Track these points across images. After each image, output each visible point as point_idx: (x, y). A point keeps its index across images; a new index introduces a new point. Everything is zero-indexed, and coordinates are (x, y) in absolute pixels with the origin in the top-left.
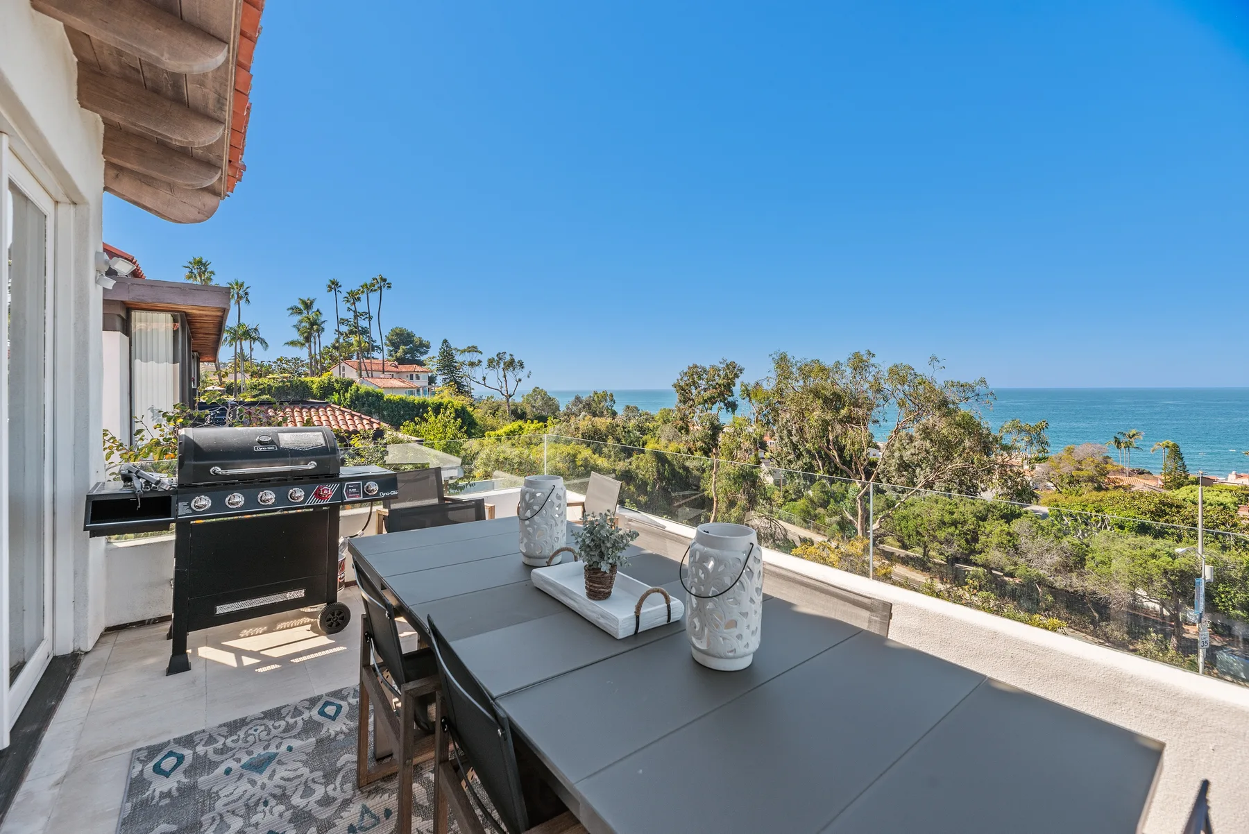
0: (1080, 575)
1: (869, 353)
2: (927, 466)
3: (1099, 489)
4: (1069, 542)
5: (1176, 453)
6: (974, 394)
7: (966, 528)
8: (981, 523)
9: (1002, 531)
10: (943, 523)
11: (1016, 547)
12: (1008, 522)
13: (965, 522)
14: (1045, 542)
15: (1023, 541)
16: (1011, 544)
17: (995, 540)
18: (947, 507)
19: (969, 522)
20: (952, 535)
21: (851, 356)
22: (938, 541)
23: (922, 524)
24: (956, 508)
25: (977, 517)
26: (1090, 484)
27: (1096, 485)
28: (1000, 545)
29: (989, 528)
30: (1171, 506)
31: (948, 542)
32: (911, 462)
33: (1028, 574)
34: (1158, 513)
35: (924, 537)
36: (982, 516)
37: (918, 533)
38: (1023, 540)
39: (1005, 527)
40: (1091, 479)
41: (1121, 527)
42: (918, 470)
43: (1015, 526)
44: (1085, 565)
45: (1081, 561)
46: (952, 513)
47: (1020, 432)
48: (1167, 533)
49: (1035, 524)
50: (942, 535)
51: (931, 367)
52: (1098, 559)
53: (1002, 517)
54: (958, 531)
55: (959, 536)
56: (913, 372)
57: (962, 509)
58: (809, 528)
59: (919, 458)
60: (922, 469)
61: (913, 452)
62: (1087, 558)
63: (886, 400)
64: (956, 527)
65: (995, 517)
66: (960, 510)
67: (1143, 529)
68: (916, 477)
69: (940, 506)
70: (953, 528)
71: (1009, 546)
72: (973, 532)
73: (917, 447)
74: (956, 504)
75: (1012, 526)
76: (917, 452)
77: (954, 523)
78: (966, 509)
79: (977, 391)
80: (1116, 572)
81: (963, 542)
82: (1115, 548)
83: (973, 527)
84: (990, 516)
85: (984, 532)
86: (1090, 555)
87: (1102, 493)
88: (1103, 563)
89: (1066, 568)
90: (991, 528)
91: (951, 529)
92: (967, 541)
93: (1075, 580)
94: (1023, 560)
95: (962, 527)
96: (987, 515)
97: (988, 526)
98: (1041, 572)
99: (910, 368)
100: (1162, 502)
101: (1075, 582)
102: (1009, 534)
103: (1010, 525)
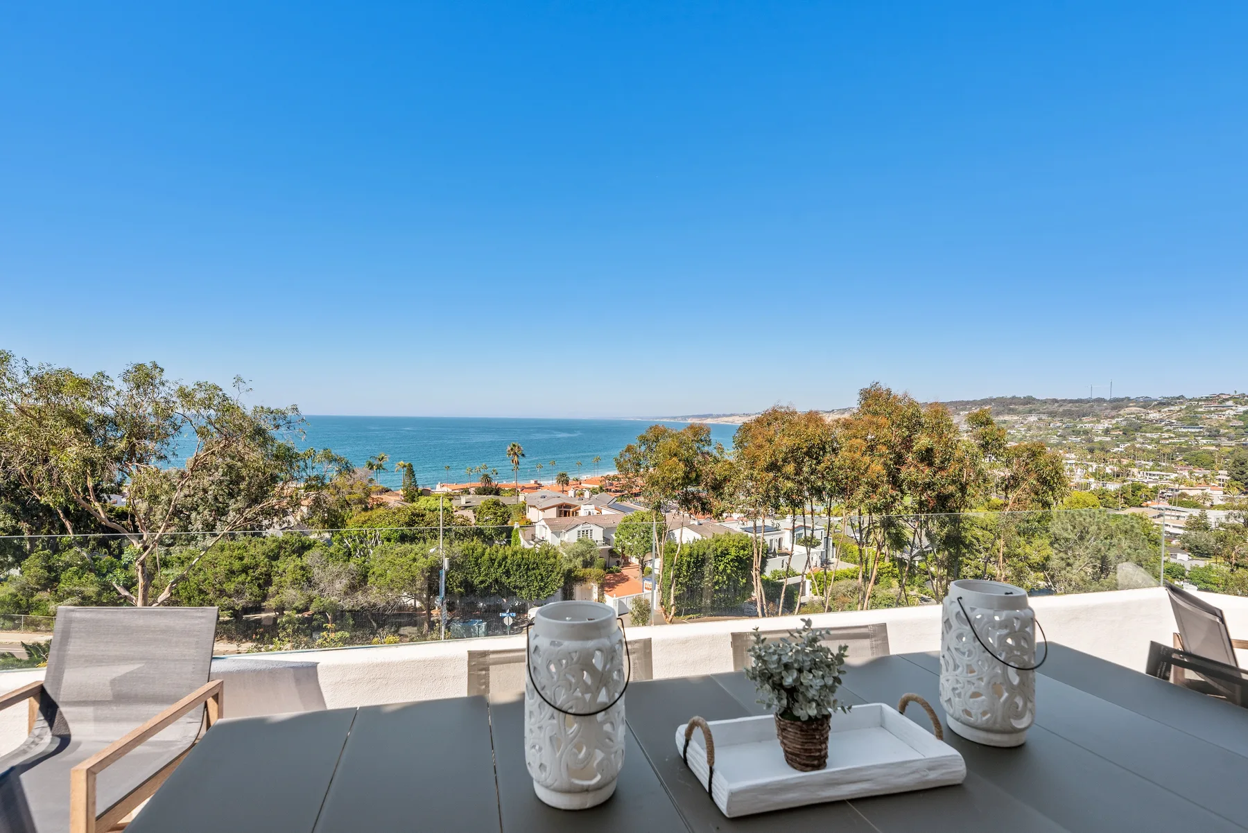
0: (365, 592)
1: (155, 366)
2: (205, 509)
3: (366, 509)
4: (355, 563)
5: (411, 472)
6: (285, 422)
7: (258, 572)
8: (274, 563)
9: (296, 566)
10: (231, 574)
11: (309, 580)
12: (300, 556)
13: (257, 566)
14: (333, 568)
15: (316, 572)
16: (305, 578)
17: (289, 578)
18: (236, 552)
19: (262, 564)
20: (243, 584)
21: (130, 368)
22: (226, 595)
23: (205, 580)
24: (246, 552)
25: (268, 557)
26: (360, 506)
27: (363, 506)
28: (295, 582)
29: (282, 567)
30: (418, 515)
31: (239, 593)
32: (183, 506)
33: (322, 604)
34: (411, 523)
35: (208, 594)
36: (274, 555)
37: (201, 592)
38: (316, 570)
39: (298, 562)
40: (361, 501)
41: (389, 540)
42: (194, 514)
43: (309, 558)
44: (367, 581)
45: (365, 577)
46: (241, 559)
47: (330, 462)
48: (417, 538)
49: (325, 552)
50: (230, 587)
51: (236, 389)
52: (378, 573)
53: (294, 552)
54: (249, 578)
55: (251, 582)
56: (220, 393)
57: (252, 552)
58: (16, 627)
59: (195, 499)
60: (199, 513)
61: (187, 493)
62: (369, 574)
63: (177, 428)
64: (247, 574)
65: (287, 553)
66: (251, 553)
67: (403, 539)
68: (191, 523)
69: (227, 553)
70: (244, 575)
71: (304, 581)
72: (266, 575)
73: (192, 486)
74: (245, 547)
75: (304, 559)
76: (192, 493)
77: (245, 570)
78: (256, 551)
79: (288, 419)
80: (391, 581)
81: (256, 590)
82: (388, 559)
83: (265, 569)
84: (282, 553)
85: (277, 572)
86: (371, 572)
87: (369, 513)
88: (381, 575)
89: (353, 588)
90: (284, 566)
91: (242, 578)
92: (259, 586)
93: (360, 597)
94: (316, 592)
95: (254, 572)
96: (279, 553)
97: (280, 565)
98: (332, 599)
99: (216, 388)
100: (413, 514)
101: (361, 599)
102: (302, 568)
103: (301, 559)
